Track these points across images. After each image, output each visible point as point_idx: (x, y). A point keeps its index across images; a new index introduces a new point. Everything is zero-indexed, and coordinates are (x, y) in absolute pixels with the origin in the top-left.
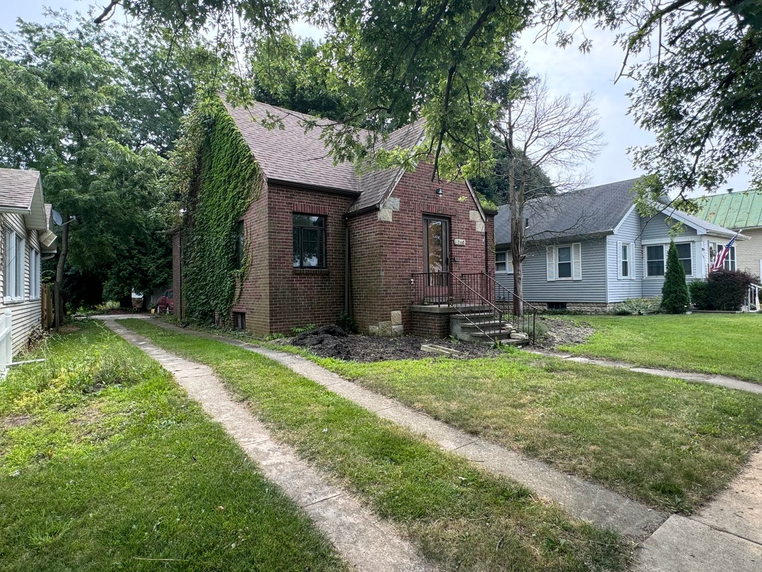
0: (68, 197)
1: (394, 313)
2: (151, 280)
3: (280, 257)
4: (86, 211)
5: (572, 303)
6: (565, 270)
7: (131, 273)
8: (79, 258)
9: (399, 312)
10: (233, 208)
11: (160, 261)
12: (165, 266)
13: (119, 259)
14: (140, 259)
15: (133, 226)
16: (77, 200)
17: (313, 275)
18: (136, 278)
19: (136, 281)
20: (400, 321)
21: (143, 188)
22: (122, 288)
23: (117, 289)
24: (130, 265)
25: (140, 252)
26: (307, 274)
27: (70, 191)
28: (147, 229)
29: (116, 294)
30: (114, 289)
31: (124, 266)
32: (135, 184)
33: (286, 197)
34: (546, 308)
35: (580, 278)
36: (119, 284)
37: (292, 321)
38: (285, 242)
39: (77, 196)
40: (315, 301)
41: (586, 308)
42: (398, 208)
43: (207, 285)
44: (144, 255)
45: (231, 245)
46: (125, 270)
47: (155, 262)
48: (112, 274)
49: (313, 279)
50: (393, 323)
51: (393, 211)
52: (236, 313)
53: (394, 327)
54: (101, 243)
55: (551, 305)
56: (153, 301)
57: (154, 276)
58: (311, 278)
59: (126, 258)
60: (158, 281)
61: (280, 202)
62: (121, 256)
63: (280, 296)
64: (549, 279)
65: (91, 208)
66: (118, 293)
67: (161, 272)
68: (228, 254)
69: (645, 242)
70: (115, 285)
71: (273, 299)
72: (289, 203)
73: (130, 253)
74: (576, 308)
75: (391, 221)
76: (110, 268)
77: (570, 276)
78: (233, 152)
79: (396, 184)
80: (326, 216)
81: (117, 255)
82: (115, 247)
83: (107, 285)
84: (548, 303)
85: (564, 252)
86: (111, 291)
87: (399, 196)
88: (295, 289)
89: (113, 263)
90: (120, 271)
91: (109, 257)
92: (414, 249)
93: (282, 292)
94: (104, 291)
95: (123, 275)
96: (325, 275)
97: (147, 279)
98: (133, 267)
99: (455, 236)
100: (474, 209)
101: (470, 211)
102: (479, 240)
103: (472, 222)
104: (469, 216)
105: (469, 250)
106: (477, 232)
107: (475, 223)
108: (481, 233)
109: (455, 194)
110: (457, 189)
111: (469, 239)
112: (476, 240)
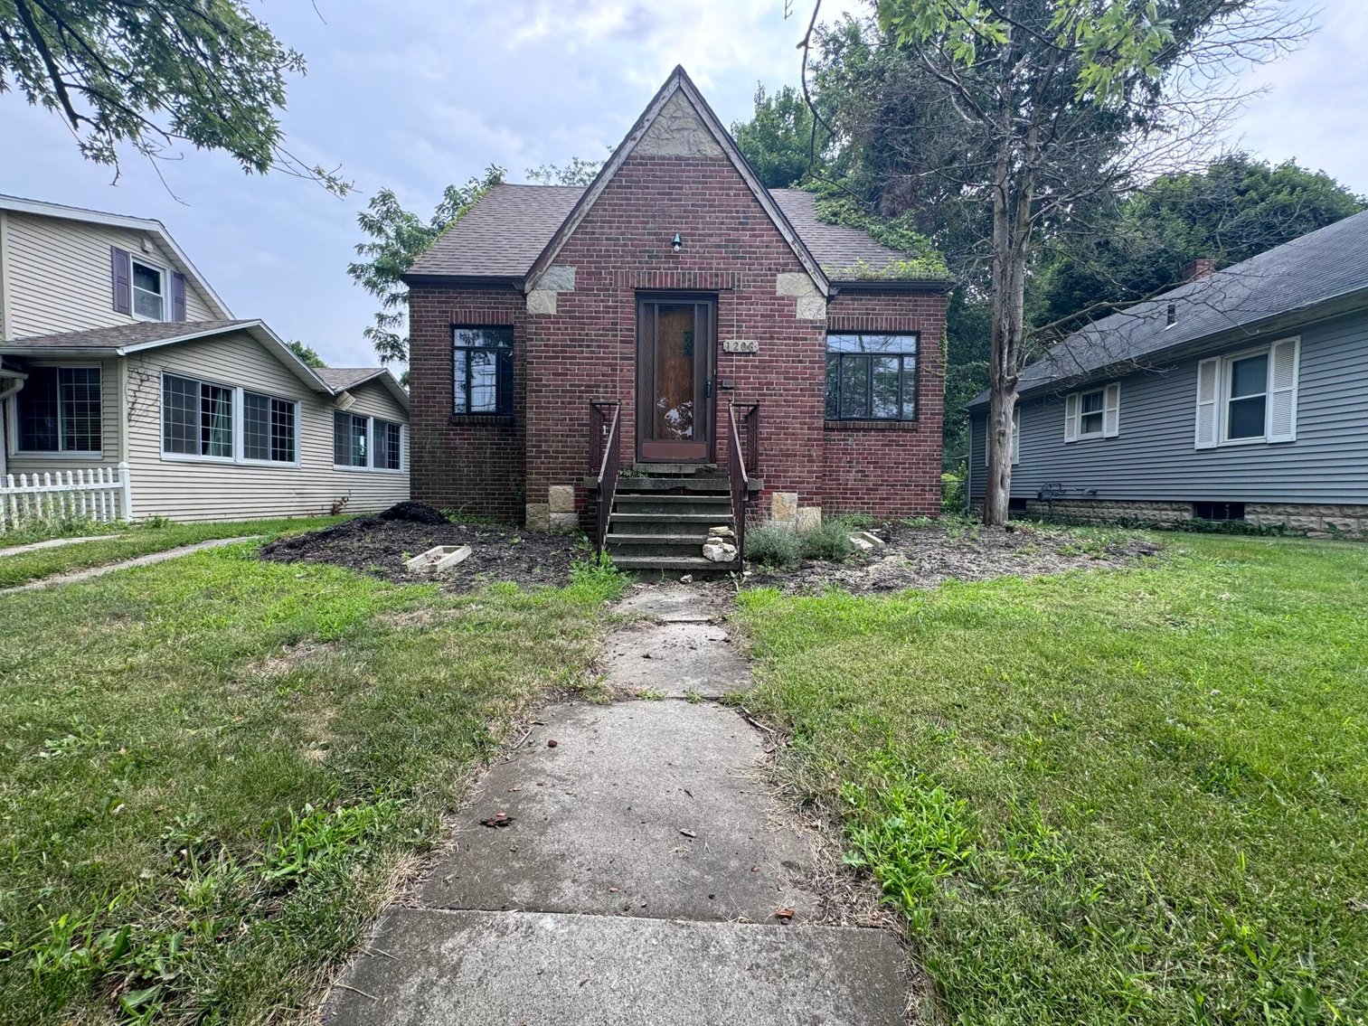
1: (554, 489)
3: (429, 397)
5: (1263, 505)
6: (1247, 417)
9: (570, 489)
17: (485, 425)
20: (571, 506)
26: (474, 424)
33: (439, 302)
34: (1188, 516)
35: (1292, 437)
37: (446, 498)
38: (436, 374)
40: (488, 469)
41: (1305, 520)
42: (570, 286)
49: (484, 433)
50: (553, 507)
51: (559, 294)
53: (553, 515)
55: (1203, 509)
58: (480, 430)
61: (428, 312)
63: (427, 457)
64: (1199, 445)
71: (417, 462)
72: (443, 312)
74: (1274, 519)
75: (553, 311)
77: (1261, 433)
79: (565, 240)
80: (511, 327)
84: (1195, 504)
85: (1249, 372)
87: (573, 263)
88: (452, 448)
92: (609, 365)
93: (429, 452)
96: (505, 425)
99: (728, 332)
100: (791, 271)
101: (779, 276)
102: (806, 339)
103: (783, 298)
104: (775, 287)
105: (771, 361)
106: (800, 321)
107: (793, 301)
108: (811, 321)
109: (733, 241)
110: (737, 230)
111: (772, 338)
112: (795, 339)
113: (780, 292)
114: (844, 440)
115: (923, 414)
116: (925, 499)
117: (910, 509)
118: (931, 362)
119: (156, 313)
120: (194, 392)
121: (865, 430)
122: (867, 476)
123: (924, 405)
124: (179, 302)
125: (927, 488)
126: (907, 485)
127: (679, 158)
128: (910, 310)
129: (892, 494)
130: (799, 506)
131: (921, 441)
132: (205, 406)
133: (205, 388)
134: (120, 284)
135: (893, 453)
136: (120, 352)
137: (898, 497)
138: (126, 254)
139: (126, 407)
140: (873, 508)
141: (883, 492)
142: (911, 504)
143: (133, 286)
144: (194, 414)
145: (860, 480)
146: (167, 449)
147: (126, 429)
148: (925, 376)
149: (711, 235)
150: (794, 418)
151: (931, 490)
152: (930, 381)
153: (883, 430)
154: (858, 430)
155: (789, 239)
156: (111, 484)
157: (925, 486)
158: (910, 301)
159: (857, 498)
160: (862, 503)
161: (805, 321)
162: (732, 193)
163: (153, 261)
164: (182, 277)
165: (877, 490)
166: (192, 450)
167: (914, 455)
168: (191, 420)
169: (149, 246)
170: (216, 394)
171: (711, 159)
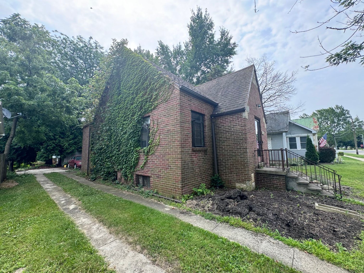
0: (17, 101)
1: (252, 175)
2: (65, 151)
3: (186, 140)
4: (29, 111)
7: (54, 147)
8: (22, 139)
10: (141, 108)
11: (71, 142)
12: (73, 144)
13: (48, 140)
14: (60, 140)
15: (59, 123)
16: (24, 103)
17: (200, 151)
18: (57, 149)
19: (57, 151)
21: (68, 101)
22: (48, 155)
23: (45, 155)
24: (54, 143)
25: (60, 137)
27: (20, 98)
28: (67, 124)
29: (44, 158)
30: (43, 156)
31: (50, 143)
32: (64, 99)
33: (188, 100)
36: (46, 153)
38: (188, 129)
39: (24, 101)
40: (202, 168)
43: (113, 156)
44: (62, 138)
45: (137, 131)
46: (51, 146)
47: (68, 142)
48: (43, 148)
49: (201, 154)
50: (252, 181)
51: (248, 113)
52: (138, 176)
53: (253, 184)
54: (38, 132)
56: (65, 161)
57: (67, 149)
58: (199, 153)
59: (52, 140)
60: (69, 151)
61: (185, 103)
62: (49, 139)
65: (34, 110)
66: (46, 157)
67: (71, 147)
68: (134, 137)
69: (288, 136)
70: (44, 153)
72: (189, 105)
73: (55, 137)
75: (248, 119)
76: (42, 145)
78: (142, 74)
79: (248, 98)
80: (204, 115)
81: (47, 138)
82: (46, 134)
83: (39, 154)
86: (41, 157)
87: (249, 105)
88: (193, 161)
89: (44, 142)
90: (48, 146)
91: (42, 139)
94: (37, 157)
95: (50, 148)
96: (205, 151)
97: (63, 150)
98: (55, 144)
127: (255, 85)
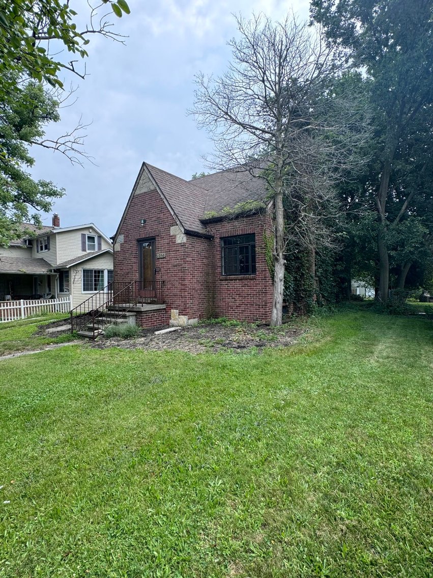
42: (123, 241)
75: (119, 250)
87: (123, 233)
92: (131, 265)
99: (158, 251)
100: (174, 225)
101: (171, 228)
102: (179, 251)
103: (172, 236)
104: (169, 232)
105: (170, 260)
106: (177, 244)
107: (175, 236)
108: (180, 244)
109: (158, 218)
110: (159, 214)
111: (170, 251)
112: (176, 251)
113: (172, 234)
114: (227, 284)
115: (258, 271)
116: (260, 311)
117: (254, 316)
118: (260, 246)
119: (94, 249)
120: (92, 273)
121: (235, 280)
122: (236, 300)
123: (258, 267)
124: (100, 244)
125: (261, 306)
126: (252, 305)
127: (145, 193)
128: (250, 224)
129: (246, 309)
130: (179, 315)
131: (257, 284)
132: (95, 276)
133: (95, 272)
134: (84, 243)
135: (245, 289)
136: (67, 267)
137: (249, 310)
138: (85, 235)
139: (72, 280)
140: (239, 315)
141: (242, 308)
142: (254, 314)
143: (87, 243)
144: (92, 279)
145: (234, 302)
146: (84, 290)
147: (72, 286)
148: (257, 253)
149: (153, 217)
150: (177, 281)
151: (262, 307)
152: (260, 255)
153: (241, 280)
154: (232, 280)
155: (173, 214)
156: (68, 301)
157: (260, 305)
158: (250, 219)
159: (233, 310)
160: (235, 313)
161: (179, 244)
162: (158, 201)
163: (93, 234)
164: (100, 237)
165: (240, 307)
166: (92, 290)
167: (254, 290)
168: (91, 281)
169: (91, 230)
170: (99, 273)
171: (153, 191)
